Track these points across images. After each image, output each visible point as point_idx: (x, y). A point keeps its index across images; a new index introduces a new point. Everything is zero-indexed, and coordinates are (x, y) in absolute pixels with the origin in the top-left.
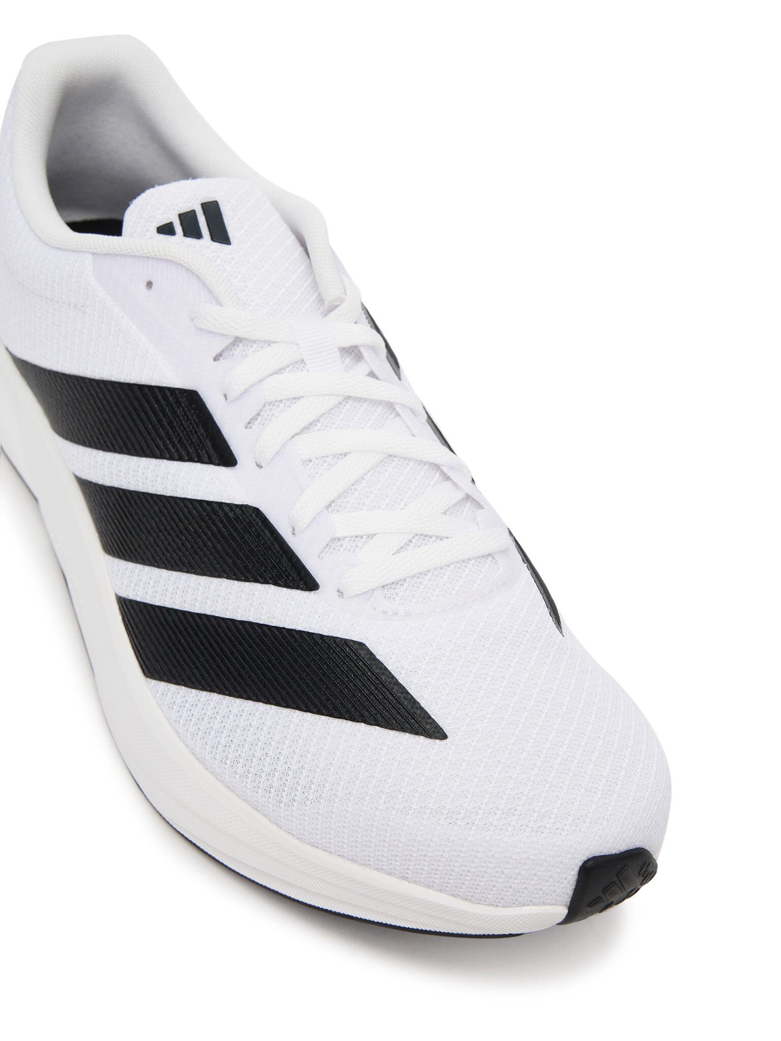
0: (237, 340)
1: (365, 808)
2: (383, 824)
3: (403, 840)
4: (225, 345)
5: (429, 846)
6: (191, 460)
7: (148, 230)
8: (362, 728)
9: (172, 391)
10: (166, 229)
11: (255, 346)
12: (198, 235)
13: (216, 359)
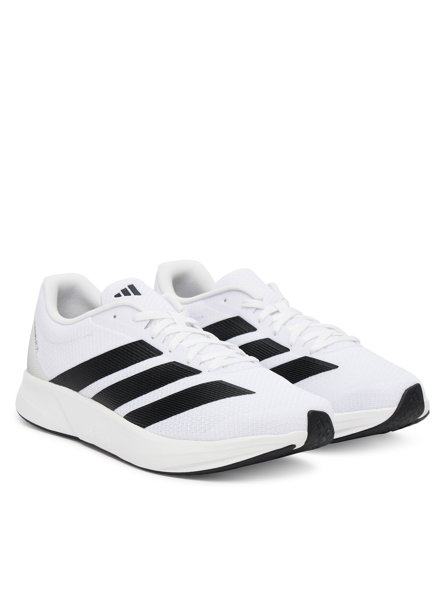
0: (151, 321)
1: (240, 419)
2: (247, 421)
3: (254, 423)
4: (147, 324)
5: (263, 421)
6: (147, 358)
7: (111, 297)
8: (233, 398)
9: (134, 343)
10: (118, 295)
11: (158, 321)
12: (130, 295)
13: (145, 328)
